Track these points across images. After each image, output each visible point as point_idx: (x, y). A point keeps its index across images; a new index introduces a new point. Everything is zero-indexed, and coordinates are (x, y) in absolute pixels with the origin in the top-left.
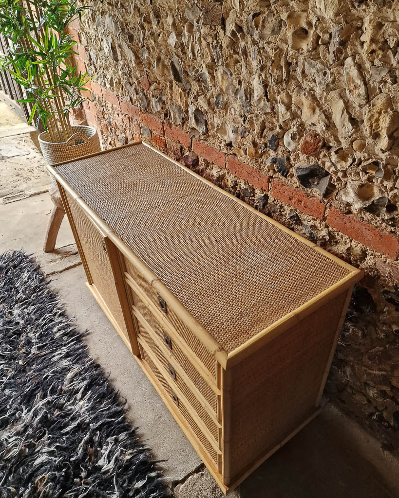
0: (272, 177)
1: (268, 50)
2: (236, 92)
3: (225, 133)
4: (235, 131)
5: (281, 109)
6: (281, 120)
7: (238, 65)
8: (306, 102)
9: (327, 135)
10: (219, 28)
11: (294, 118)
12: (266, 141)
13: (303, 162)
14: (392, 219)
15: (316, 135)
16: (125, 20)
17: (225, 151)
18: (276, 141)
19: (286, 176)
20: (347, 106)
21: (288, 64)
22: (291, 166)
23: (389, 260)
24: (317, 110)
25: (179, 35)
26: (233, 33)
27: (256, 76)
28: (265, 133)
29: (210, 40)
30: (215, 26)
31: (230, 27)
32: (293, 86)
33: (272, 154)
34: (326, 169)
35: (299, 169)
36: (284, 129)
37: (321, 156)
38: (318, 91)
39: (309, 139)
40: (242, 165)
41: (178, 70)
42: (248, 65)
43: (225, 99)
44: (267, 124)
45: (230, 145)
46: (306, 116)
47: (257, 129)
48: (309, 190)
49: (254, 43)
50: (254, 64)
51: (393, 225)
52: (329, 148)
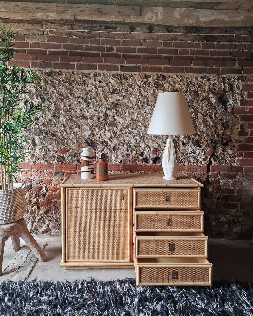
0: (142, 165)
1: (135, 131)
2: (123, 144)
3: (118, 158)
4: (123, 156)
5: (143, 145)
6: (143, 148)
7: (123, 137)
8: (150, 142)
9: (158, 148)
10: (115, 128)
11: (147, 146)
12: (138, 155)
13: (152, 156)
14: (181, 162)
15: (156, 148)
16: (49, 129)
17: (119, 164)
18: (142, 154)
19: (147, 163)
20: (162, 140)
21: (143, 134)
22: (149, 159)
23: (183, 172)
24: (154, 142)
25: (92, 131)
26: (121, 129)
27: (132, 138)
28: (137, 153)
29: (111, 131)
30: (113, 127)
31: (119, 127)
32: (145, 138)
33: (141, 158)
34: (159, 156)
35: (152, 159)
36: (144, 149)
37: (158, 153)
38: (153, 138)
39: (154, 150)
40: (129, 165)
41: (90, 142)
42: (128, 136)
43: (118, 147)
44: (138, 150)
45: (121, 161)
46: (151, 144)
47: (134, 152)
48: (156, 164)
49: (129, 130)
50: (130, 136)
51: (181, 163)
52: (159, 151)
